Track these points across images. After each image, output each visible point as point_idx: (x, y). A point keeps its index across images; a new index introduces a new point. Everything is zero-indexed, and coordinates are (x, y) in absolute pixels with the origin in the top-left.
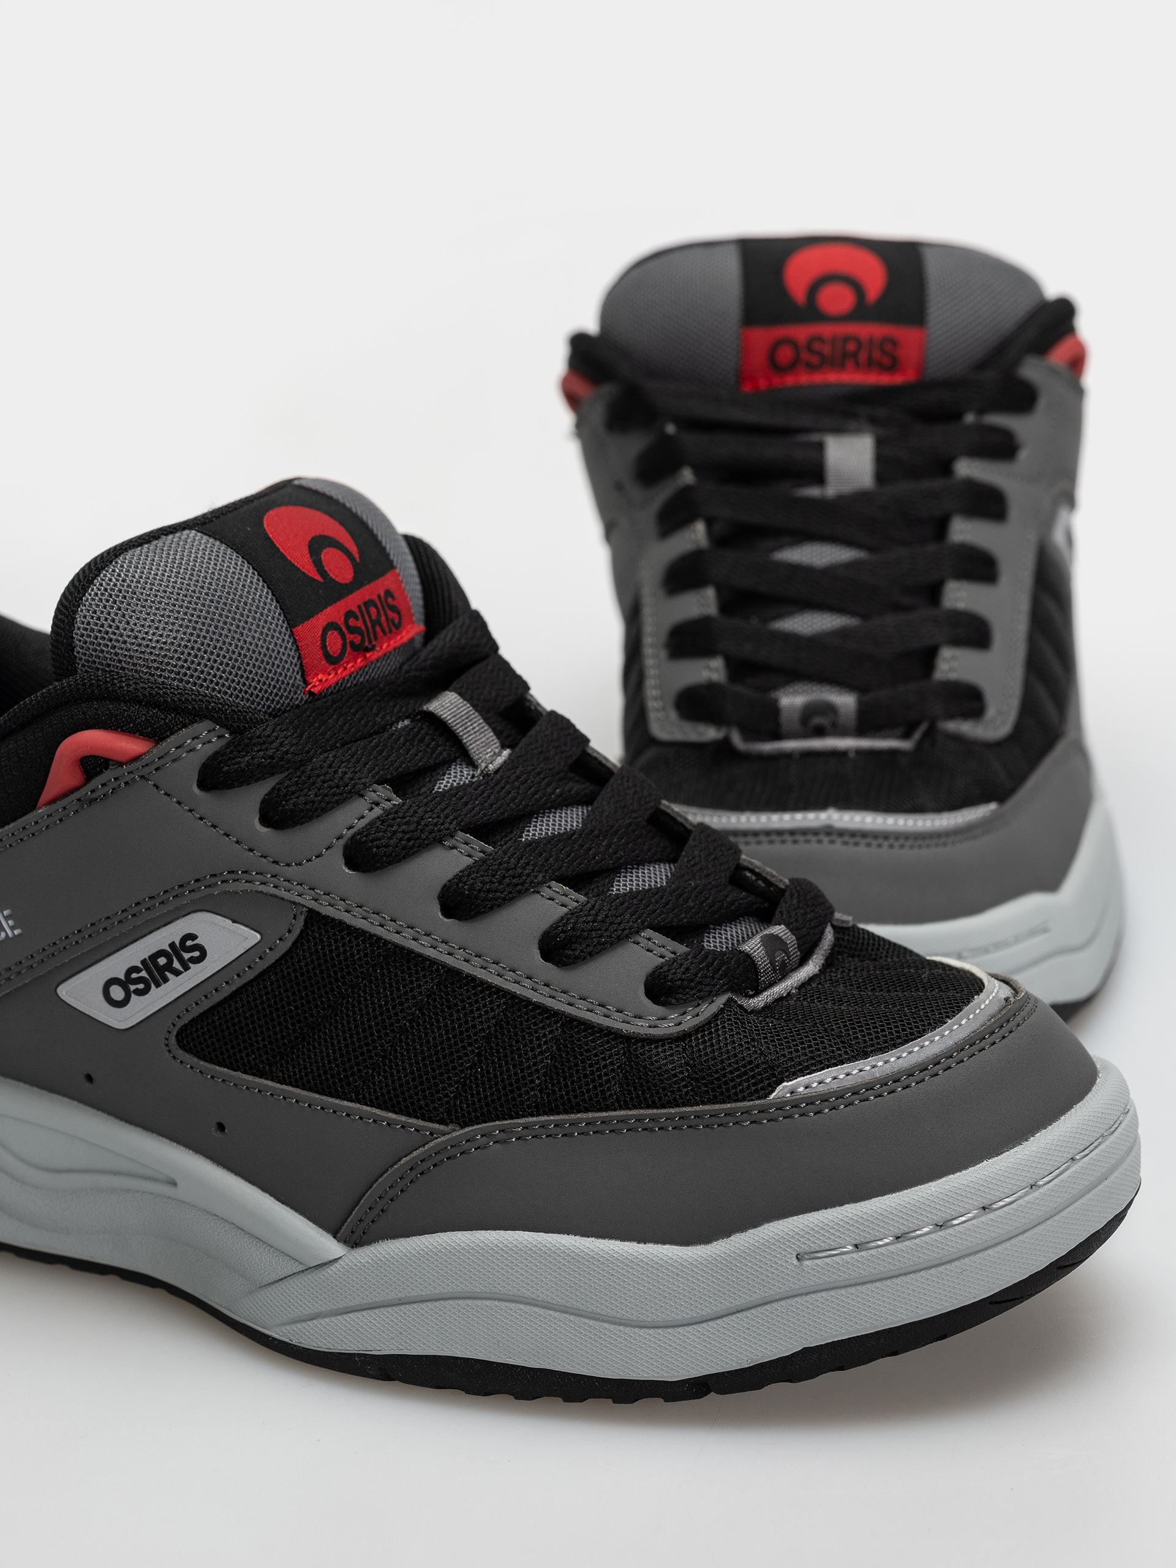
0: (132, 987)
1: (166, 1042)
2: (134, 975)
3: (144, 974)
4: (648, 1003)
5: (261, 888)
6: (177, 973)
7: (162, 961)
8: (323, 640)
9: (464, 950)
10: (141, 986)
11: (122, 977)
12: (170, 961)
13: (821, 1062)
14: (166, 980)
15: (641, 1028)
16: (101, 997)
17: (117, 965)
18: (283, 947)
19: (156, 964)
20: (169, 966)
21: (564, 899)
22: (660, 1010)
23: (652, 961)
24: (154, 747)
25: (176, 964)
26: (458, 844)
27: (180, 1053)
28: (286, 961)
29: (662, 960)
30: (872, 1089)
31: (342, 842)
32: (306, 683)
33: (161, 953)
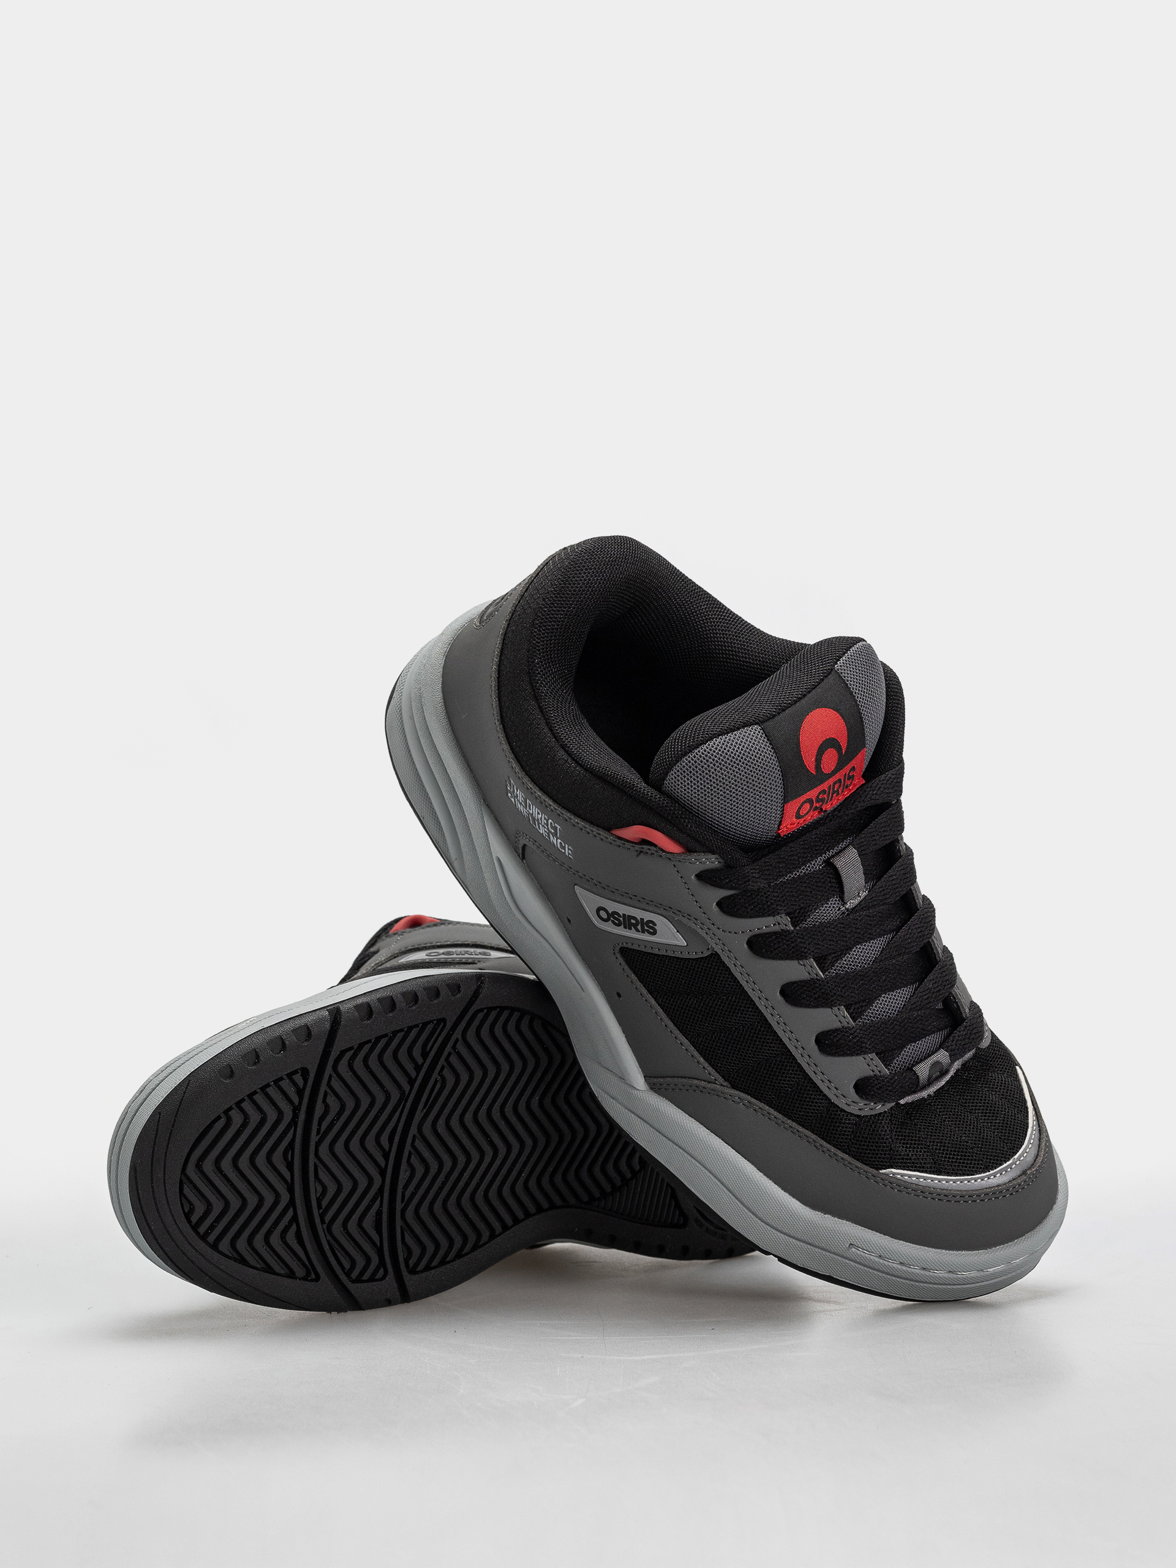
0: (612, 919)
1: (614, 947)
2: (616, 915)
3: (621, 919)
4: (852, 1091)
5: (700, 931)
6: (637, 930)
7: (633, 921)
8: (802, 805)
9: (780, 1017)
10: (617, 921)
11: (610, 912)
12: (637, 924)
13: (916, 1167)
14: (631, 929)
15: (841, 1103)
16: (595, 910)
17: (612, 906)
18: (693, 956)
19: (629, 921)
20: (635, 925)
21: (842, 1019)
22: (856, 1098)
23: (867, 1072)
24: (683, 853)
25: (639, 927)
26: (807, 965)
27: (618, 955)
28: (692, 963)
29: (872, 1073)
30: (932, 1194)
31: (751, 934)
32: (779, 829)
33: (634, 918)
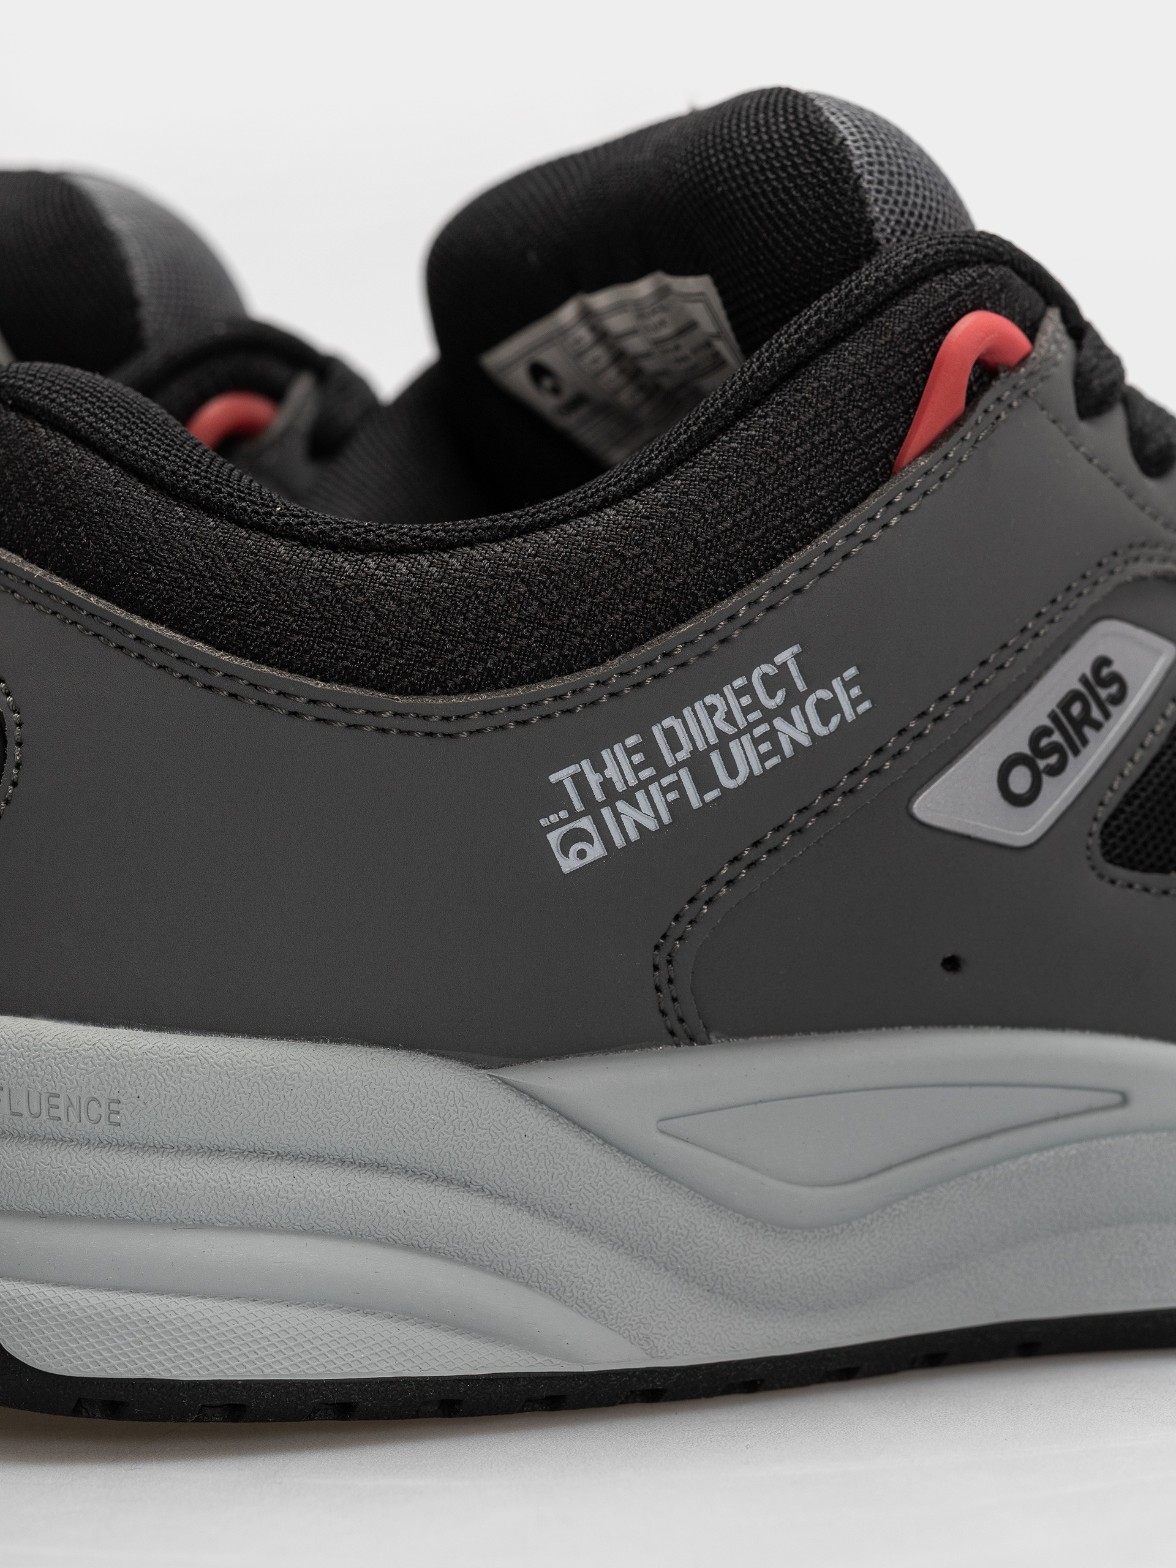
0: (1042, 764)
1: (1088, 853)
2: (1044, 742)
3: (1057, 737)
6: (1097, 726)
7: (1076, 709)
10: (1053, 760)
11: (1026, 750)
12: (1086, 708)
14: (1086, 740)
16: (996, 794)
19: (1069, 717)
20: (1086, 719)
25: (1095, 712)
27: (1106, 867)
